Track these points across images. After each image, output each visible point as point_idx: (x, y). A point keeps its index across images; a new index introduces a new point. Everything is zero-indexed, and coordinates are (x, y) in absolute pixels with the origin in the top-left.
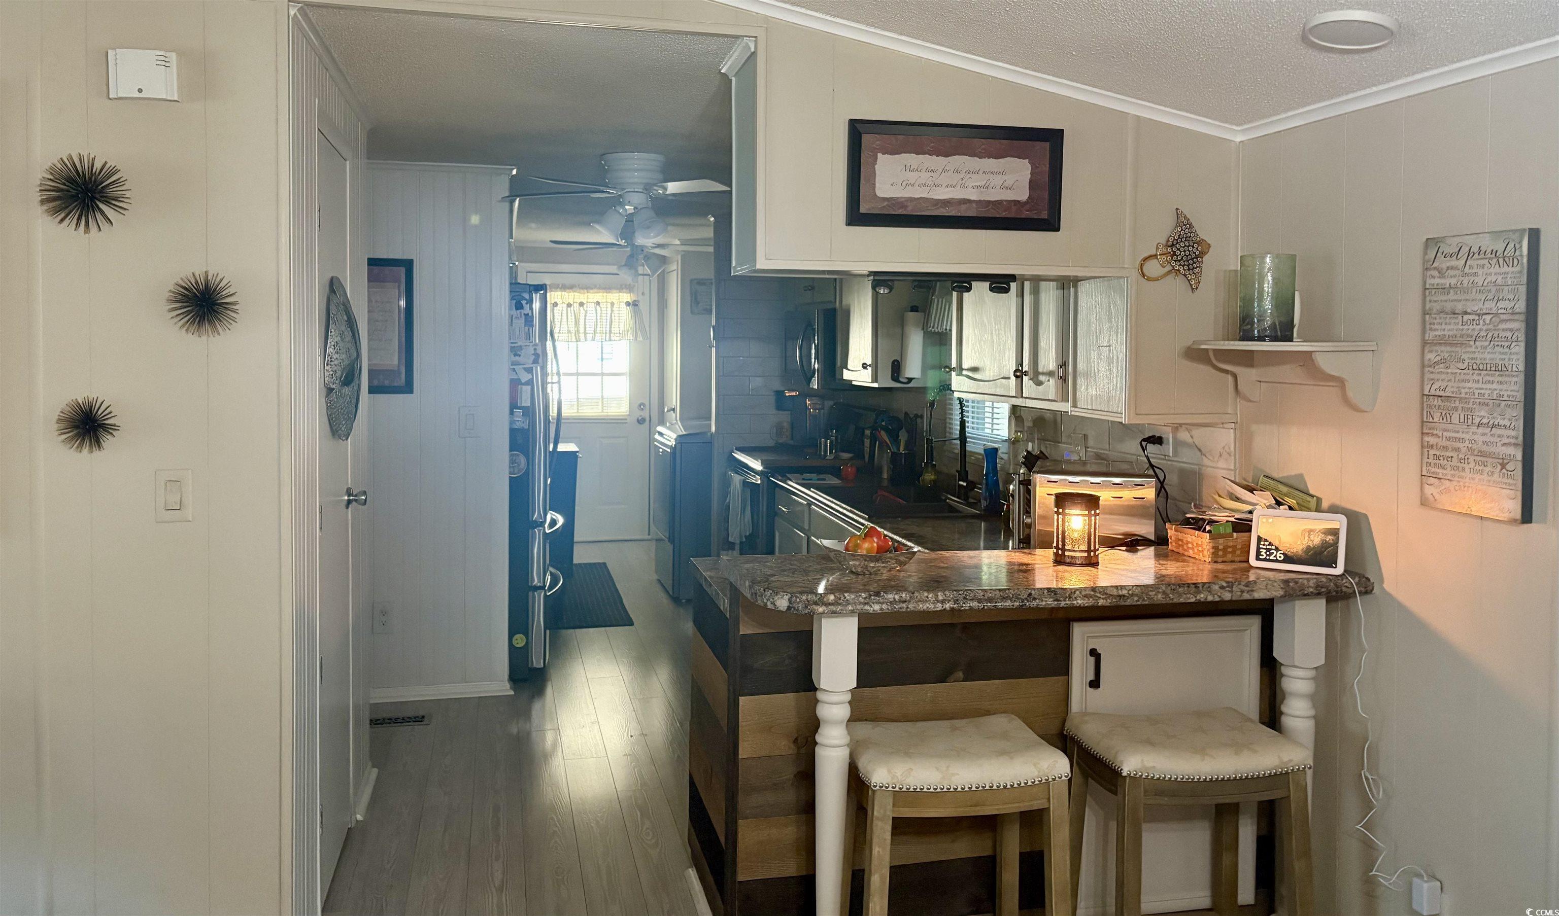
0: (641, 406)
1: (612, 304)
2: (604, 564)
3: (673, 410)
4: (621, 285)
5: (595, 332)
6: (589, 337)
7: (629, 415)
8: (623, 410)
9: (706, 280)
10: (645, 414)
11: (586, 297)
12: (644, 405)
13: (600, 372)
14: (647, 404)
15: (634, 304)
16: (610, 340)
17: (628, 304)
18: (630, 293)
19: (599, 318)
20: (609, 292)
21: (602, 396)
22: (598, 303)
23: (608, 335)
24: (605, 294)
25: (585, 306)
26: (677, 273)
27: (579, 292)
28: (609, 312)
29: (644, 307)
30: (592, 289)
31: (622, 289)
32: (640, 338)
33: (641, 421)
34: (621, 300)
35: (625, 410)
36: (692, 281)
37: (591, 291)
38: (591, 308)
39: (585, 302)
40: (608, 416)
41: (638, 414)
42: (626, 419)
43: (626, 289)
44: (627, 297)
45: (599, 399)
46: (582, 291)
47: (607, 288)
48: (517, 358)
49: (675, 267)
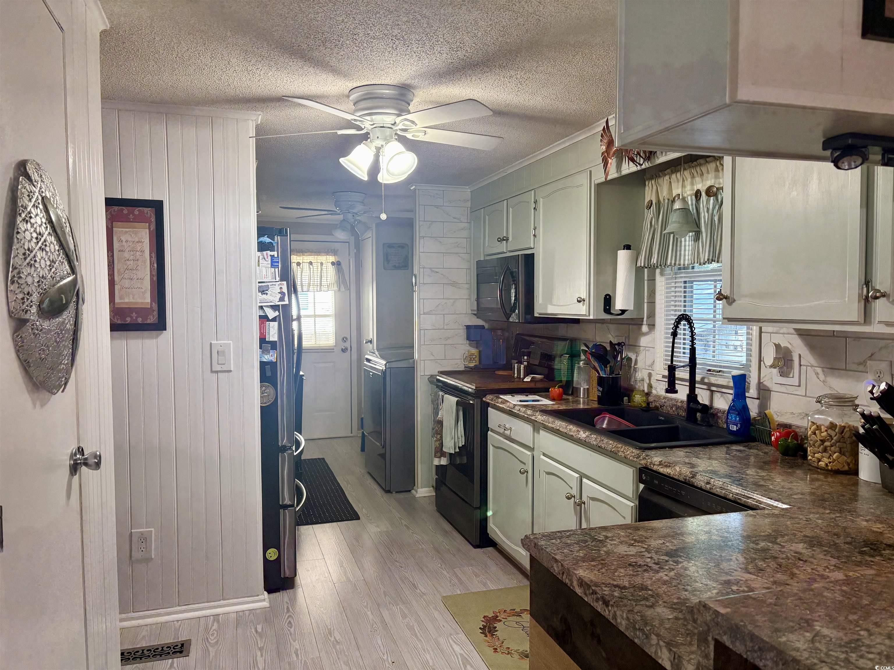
0: (344, 340)
1: (322, 264)
2: (323, 459)
3: (371, 342)
4: (328, 250)
5: (309, 285)
6: (305, 289)
7: (335, 346)
8: (330, 343)
9: (394, 244)
10: (347, 345)
11: (302, 259)
12: (346, 338)
13: (313, 314)
14: (349, 338)
15: (337, 264)
16: (321, 291)
17: (333, 264)
18: (334, 255)
19: (312, 274)
20: (319, 255)
21: (315, 333)
22: (311, 263)
23: (319, 287)
24: (316, 257)
25: (301, 265)
26: (372, 240)
27: (296, 255)
28: (319, 269)
29: (344, 266)
30: (306, 252)
31: (329, 253)
32: (343, 289)
33: (344, 350)
34: (328, 261)
35: (332, 343)
36: (384, 244)
37: (306, 254)
38: (306, 266)
39: (301, 262)
40: (319, 347)
41: (343, 345)
42: (333, 349)
43: (332, 252)
44: (332, 258)
45: (312, 334)
46: (299, 254)
47: (318, 252)
48: (264, 296)
49: (370, 235)
